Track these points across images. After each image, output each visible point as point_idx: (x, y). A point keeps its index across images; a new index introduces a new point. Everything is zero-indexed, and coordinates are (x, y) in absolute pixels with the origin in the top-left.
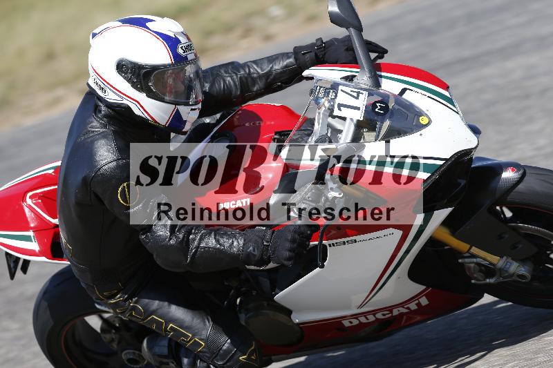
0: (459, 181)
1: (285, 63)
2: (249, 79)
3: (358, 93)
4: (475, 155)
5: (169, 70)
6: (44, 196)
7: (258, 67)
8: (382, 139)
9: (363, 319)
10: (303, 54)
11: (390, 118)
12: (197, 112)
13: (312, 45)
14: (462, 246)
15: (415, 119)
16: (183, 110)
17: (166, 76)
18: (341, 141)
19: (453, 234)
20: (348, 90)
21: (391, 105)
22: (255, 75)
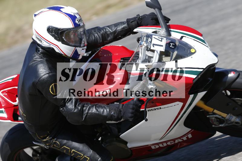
0: (209, 79)
1: (123, 27)
2: (106, 35)
3: (162, 39)
4: (217, 66)
5: (71, 31)
6: (8, 92)
7: (110, 29)
8: (174, 60)
9: (161, 145)
10: (131, 22)
11: (177, 50)
12: (85, 50)
13: (135, 18)
14: (210, 109)
15: (189, 50)
16: (79, 49)
17: (70, 34)
18: (153, 61)
19: (206, 104)
20: (157, 37)
21: (177, 44)
22: (109, 33)
